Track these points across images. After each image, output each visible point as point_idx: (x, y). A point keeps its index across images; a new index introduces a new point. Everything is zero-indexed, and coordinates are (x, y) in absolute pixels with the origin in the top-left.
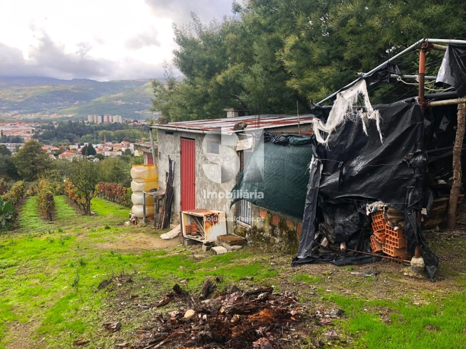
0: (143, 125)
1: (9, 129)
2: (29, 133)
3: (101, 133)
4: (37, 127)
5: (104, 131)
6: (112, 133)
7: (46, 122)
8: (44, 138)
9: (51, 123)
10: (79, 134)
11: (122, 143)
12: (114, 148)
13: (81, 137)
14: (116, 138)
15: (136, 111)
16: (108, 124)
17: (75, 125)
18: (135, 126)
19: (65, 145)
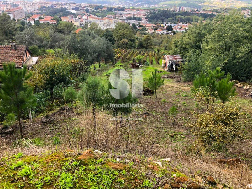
0: (201, 13)
1: (136, 13)
2: (144, 15)
3: (178, 17)
4: (148, 13)
5: (180, 16)
6: (183, 17)
7: (152, 10)
8: (150, 19)
9: (154, 11)
10: (167, 17)
11: (187, 24)
12: (182, 27)
13: (167, 19)
14: (185, 21)
15: (200, 3)
16: (182, 12)
17: (165, 12)
18: (196, 13)
19: (159, 23)
